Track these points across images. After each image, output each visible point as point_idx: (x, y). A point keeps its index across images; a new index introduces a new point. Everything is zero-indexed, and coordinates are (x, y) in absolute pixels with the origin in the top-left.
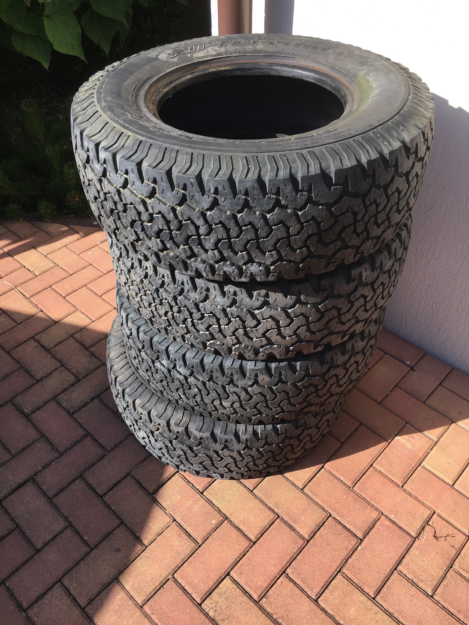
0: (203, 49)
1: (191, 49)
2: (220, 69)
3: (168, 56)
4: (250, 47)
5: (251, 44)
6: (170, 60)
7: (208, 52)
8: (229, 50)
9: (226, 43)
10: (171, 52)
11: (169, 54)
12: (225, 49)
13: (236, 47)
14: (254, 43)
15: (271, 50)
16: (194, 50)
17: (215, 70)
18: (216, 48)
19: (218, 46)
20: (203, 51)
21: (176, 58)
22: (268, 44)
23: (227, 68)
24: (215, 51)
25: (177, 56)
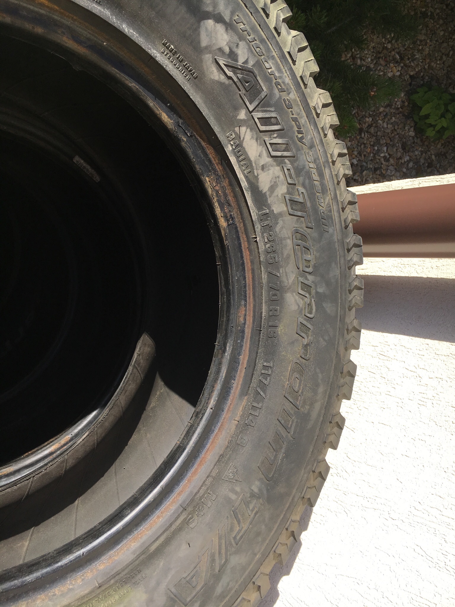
0: (274, 153)
1: (265, 121)
2: (216, 204)
3: (220, 50)
4: (292, 278)
5: (301, 279)
6: (208, 58)
7: (263, 168)
8: (281, 223)
9: (299, 214)
10: (241, 61)
11: (233, 55)
12: (281, 214)
13: (289, 242)
14: (306, 287)
15: (281, 330)
16: (263, 128)
17: (210, 191)
18: (282, 189)
19: (289, 193)
20: (265, 153)
21: (223, 78)
22: (301, 320)
23: (223, 223)
24: (273, 188)
25: (230, 78)
